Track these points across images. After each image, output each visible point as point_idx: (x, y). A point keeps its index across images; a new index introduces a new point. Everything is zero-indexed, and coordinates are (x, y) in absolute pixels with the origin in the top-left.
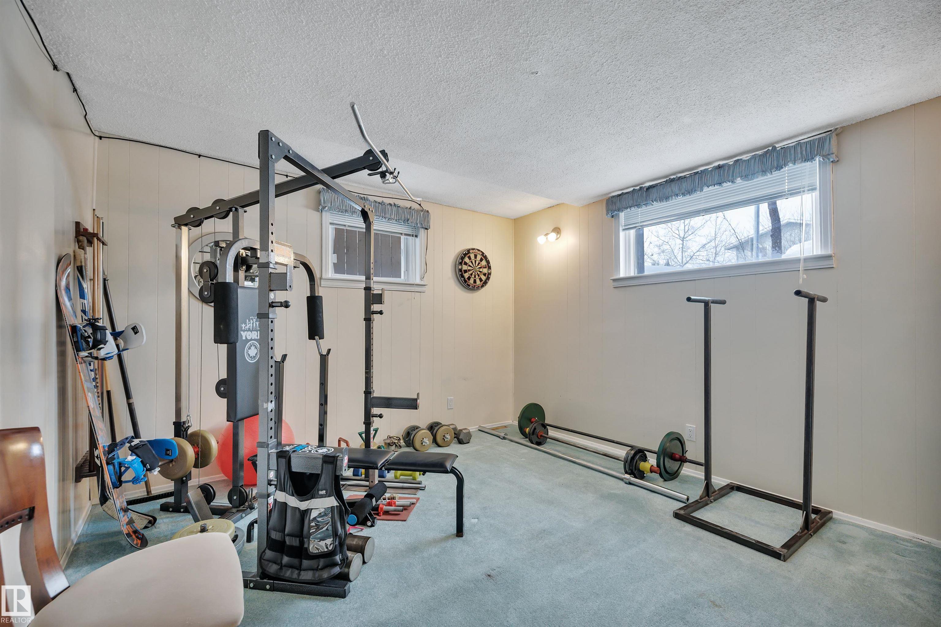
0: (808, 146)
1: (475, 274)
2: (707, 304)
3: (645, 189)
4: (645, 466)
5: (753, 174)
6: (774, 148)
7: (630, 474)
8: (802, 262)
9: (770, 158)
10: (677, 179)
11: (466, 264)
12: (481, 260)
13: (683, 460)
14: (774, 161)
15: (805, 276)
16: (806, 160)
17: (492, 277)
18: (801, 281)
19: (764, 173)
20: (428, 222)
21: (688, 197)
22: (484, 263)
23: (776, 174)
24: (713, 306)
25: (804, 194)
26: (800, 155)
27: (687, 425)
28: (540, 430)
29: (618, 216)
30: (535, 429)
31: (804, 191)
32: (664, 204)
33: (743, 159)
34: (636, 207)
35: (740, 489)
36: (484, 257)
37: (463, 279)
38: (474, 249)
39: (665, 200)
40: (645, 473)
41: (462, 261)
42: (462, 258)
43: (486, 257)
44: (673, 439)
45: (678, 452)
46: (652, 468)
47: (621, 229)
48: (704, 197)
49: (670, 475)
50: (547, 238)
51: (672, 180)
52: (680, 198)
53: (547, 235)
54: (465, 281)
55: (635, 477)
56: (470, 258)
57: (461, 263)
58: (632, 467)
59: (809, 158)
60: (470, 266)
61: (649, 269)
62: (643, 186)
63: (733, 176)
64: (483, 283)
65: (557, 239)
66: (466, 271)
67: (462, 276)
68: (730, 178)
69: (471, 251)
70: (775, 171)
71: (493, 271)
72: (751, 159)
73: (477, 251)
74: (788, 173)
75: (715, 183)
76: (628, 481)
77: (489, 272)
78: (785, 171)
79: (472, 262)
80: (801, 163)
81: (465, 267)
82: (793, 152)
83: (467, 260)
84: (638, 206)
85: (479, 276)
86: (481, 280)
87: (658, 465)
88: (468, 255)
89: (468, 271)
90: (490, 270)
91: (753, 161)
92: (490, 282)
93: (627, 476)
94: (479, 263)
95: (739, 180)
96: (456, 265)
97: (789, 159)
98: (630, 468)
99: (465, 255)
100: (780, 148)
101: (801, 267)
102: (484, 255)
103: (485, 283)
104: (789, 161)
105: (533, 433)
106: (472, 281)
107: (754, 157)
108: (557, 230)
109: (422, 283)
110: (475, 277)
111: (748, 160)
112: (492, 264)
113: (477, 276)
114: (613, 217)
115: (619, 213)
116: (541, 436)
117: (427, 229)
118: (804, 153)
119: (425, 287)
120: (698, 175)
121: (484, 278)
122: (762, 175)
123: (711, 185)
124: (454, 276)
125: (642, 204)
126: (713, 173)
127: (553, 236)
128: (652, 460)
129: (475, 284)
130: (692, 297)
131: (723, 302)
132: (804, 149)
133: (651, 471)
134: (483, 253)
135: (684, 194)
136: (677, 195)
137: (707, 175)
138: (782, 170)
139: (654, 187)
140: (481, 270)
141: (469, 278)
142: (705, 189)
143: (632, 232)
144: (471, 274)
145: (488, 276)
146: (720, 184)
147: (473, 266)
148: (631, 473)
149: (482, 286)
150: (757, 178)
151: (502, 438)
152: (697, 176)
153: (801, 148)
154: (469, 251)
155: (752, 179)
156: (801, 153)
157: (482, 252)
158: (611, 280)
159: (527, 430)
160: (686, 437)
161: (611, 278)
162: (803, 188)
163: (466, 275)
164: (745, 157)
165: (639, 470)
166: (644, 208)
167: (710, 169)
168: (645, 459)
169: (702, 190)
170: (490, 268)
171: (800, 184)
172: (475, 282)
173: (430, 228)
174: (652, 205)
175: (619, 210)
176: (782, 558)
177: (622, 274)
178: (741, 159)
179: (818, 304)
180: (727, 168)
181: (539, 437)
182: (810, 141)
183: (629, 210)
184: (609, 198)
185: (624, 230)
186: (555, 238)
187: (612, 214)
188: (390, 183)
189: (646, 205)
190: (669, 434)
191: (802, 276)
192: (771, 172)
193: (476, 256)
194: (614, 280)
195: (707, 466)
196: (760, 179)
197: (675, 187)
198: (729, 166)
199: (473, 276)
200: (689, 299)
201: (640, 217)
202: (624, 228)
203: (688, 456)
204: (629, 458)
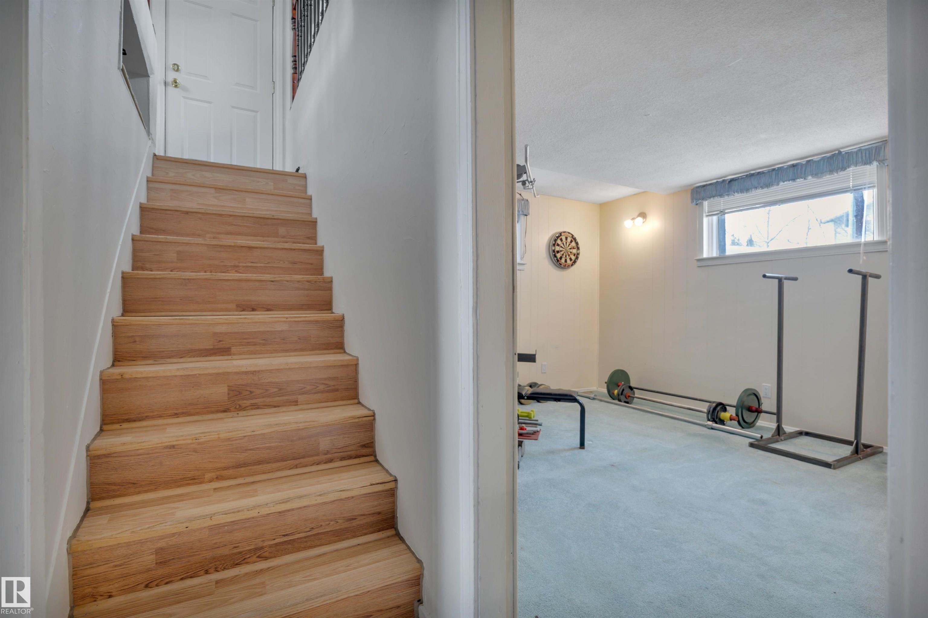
0: (867, 152)
1: (566, 254)
2: (780, 280)
3: (727, 182)
4: (725, 415)
5: (822, 173)
6: (840, 152)
7: (712, 421)
8: (862, 246)
9: (836, 161)
10: (756, 174)
11: (558, 245)
12: (571, 242)
13: (758, 411)
14: (839, 163)
15: (865, 258)
16: (865, 164)
17: (580, 257)
18: (861, 262)
19: (831, 172)
20: (528, 209)
21: (765, 190)
22: (573, 244)
23: (842, 173)
24: (786, 283)
25: (865, 190)
26: (860, 160)
27: (763, 384)
28: (627, 391)
29: (702, 204)
30: (623, 390)
31: (865, 188)
32: (744, 195)
33: (814, 160)
34: (719, 197)
35: (807, 434)
36: (574, 239)
37: (555, 258)
38: (565, 232)
39: (745, 192)
40: (725, 421)
41: (555, 243)
42: (555, 240)
43: (575, 239)
44: (750, 395)
45: (755, 405)
46: (732, 416)
47: (704, 215)
48: (781, 190)
49: (748, 424)
50: (634, 222)
51: (752, 175)
52: (759, 191)
53: (633, 219)
54: (558, 261)
55: (716, 423)
56: (561, 240)
57: (554, 245)
58: (714, 416)
59: (868, 162)
60: (561, 247)
61: (730, 250)
62: (726, 178)
63: (805, 174)
64: (573, 262)
65: (644, 222)
66: (558, 252)
67: (555, 256)
68: (803, 176)
69: (562, 234)
70: (841, 171)
71: (581, 251)
72: (821, 160)
73: (568, 233)
74: (852, 173)
75: (790, 178)
76: (710, 427)
77: (578, 252)
78: (850, 171)
79: (563, 244)
80: (861, 166)
81: (557, 248)
82: (855, 155)
83: (559, 241)
84: (721, 196)
85: (569, 256)
86: (571, 259)
87: (737, 415)
88: (560, 238)
89: (560, 251)
90: (579, 251)
91: (822, 162)
92: (578, 262)
93: (710, 423)
94: (569, 245)
95: (810, 177)
96: (549, 246)
97: (851, 163)
98: (712, 416)
99: (558, 237)
100: (845, 152)
101: (862, 249)
102: (574, 237)
103: (575, 262)
104: (852, 164)
105: (622, 394)
106: (563, 261)
107: (823, 159)
108: (643, 215)
109: (522, 262)
110: (566, 257)
111: (818, 161)
112: (580, 245)
113: (567, 256)
114: (697, 204)
115: (703, 202)
116: (629, 396)
117: (526, 215)
118: (864, 158)
119: (524, 265)
120: (775, 171)
121: (573, 258)
122: (830, 174)
123: (786, 181)
124: (549, 257)
125: (724, 194)
126: (788, 171)
127: (640, 219)
128: (731, 412)
129: (566, 263)
130: (767, 274)
131: (795, 279)
132: (864, 155)
133: (731, 419)
134: (573, 236)
135: (762, 188)
136: (756, 188)
137: (783, 173)
138: (848, 170)
139: (736, 180)
140: (571, 251)
141: (561, 258)
142: (781, 183)
143: (715, 218)
144: (563, 255)
145: (577, 256)
146: (794, 180)
147: (564, 247)
148: (714, 421)
149: (572, 265)
150: (826, 176)
151: (592, 398)
152: (774, 173)
153: (862, 153)
154: (561, 234)
155: (821, 177)
156: (862, 158)
157: (572, 234)
158: (695, 260)
159: (616, 392)
160: (762, 395)
161: (695, 258)
162: (865, 185)
163: (559, 255)
164: (815, 158)
165: (720, 420)
166: (726, 197)
167: (785, 167)
168: (725, 410)
169: (778, 184)
170: (578, 248)
171: (862, 182)
172: (566, 261)
173: (529, 215)
174: (734, 195)
175: (704, 199)
176: (832, 467)
177: (705, 255)
178: (812, 160)
179: (870, 280)
180: (800, 167)
181: (627, 397)
182: (869, 148)
183: (712, 199)
184: (694, 189)
185: (707, 216)
186: (642, 222)
187: (696, 202)
188: (529, 189)
189: (728, 195)
190: (746, 390)
191: (863, 258)
192: (837, 172)
193: (566, 238)
194: (698, 260)
195: (778, 414)
196: (828, 177)
197: (754, 181)
198: (802, 165)
199: (564, 256)
200: (764, 276)
201: (722, 205)
202: (707, 214)
203: (764, 407)
204: (711, 409)
